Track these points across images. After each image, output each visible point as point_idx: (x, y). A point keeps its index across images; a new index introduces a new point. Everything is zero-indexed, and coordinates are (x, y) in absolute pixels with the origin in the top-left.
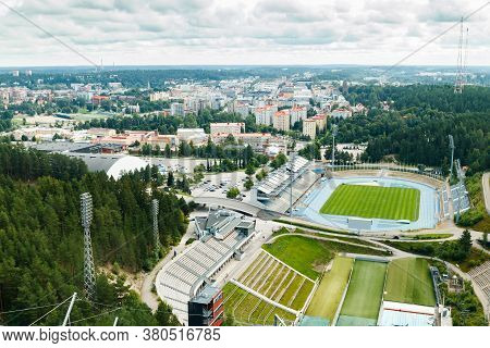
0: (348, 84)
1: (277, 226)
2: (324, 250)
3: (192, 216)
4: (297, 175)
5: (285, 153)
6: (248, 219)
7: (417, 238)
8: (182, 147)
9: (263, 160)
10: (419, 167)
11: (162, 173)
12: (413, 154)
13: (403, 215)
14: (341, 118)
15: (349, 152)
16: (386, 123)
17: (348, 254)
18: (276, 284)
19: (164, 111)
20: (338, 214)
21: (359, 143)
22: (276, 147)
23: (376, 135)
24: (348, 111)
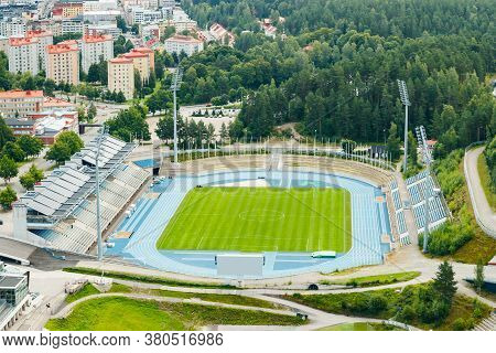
4: (104, 174)
5: (76, 130)
6: (11, 272)
7: (354, 284)
9: (30, 147)
10: (344, 146)
12: (330, 120)
13: (320, 242)
14: (183, 54)
15: (207, 121)
16: (273, 63)
20: (194, 249)
21: (223, 102)
22: (55, 119)
23: (255, 85)
24: (195, 39)
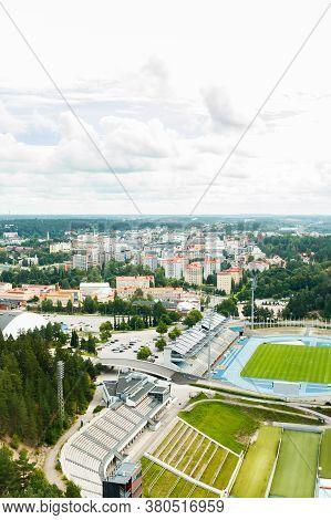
0: (263, 234)
1: (195, 391)
2: (247, 419)
3: (100, 379)
4: (213, 334)
5: (199, 309)
6: (161, 383)
8: (85, 302)
9: (175, 317)
11: (65, 332)
14: (258, 271)
15: (270, 308)
16: (307, 277)
17: (275, 423)
18: (196, 459)
19: (65, 264)
20: (261, 377)
21: (279, 298)
22: (188, 303)
23: (297, 289)
24: (264, 263)
